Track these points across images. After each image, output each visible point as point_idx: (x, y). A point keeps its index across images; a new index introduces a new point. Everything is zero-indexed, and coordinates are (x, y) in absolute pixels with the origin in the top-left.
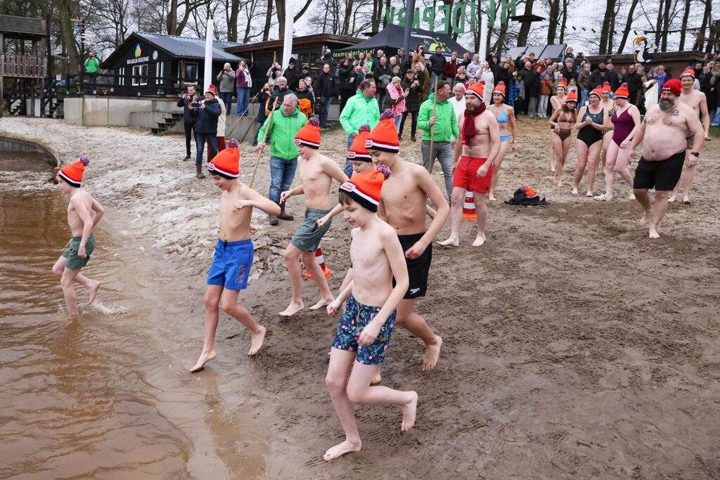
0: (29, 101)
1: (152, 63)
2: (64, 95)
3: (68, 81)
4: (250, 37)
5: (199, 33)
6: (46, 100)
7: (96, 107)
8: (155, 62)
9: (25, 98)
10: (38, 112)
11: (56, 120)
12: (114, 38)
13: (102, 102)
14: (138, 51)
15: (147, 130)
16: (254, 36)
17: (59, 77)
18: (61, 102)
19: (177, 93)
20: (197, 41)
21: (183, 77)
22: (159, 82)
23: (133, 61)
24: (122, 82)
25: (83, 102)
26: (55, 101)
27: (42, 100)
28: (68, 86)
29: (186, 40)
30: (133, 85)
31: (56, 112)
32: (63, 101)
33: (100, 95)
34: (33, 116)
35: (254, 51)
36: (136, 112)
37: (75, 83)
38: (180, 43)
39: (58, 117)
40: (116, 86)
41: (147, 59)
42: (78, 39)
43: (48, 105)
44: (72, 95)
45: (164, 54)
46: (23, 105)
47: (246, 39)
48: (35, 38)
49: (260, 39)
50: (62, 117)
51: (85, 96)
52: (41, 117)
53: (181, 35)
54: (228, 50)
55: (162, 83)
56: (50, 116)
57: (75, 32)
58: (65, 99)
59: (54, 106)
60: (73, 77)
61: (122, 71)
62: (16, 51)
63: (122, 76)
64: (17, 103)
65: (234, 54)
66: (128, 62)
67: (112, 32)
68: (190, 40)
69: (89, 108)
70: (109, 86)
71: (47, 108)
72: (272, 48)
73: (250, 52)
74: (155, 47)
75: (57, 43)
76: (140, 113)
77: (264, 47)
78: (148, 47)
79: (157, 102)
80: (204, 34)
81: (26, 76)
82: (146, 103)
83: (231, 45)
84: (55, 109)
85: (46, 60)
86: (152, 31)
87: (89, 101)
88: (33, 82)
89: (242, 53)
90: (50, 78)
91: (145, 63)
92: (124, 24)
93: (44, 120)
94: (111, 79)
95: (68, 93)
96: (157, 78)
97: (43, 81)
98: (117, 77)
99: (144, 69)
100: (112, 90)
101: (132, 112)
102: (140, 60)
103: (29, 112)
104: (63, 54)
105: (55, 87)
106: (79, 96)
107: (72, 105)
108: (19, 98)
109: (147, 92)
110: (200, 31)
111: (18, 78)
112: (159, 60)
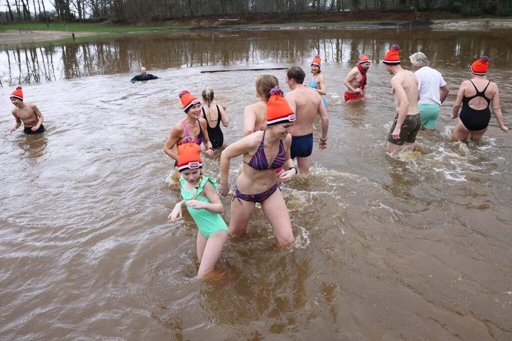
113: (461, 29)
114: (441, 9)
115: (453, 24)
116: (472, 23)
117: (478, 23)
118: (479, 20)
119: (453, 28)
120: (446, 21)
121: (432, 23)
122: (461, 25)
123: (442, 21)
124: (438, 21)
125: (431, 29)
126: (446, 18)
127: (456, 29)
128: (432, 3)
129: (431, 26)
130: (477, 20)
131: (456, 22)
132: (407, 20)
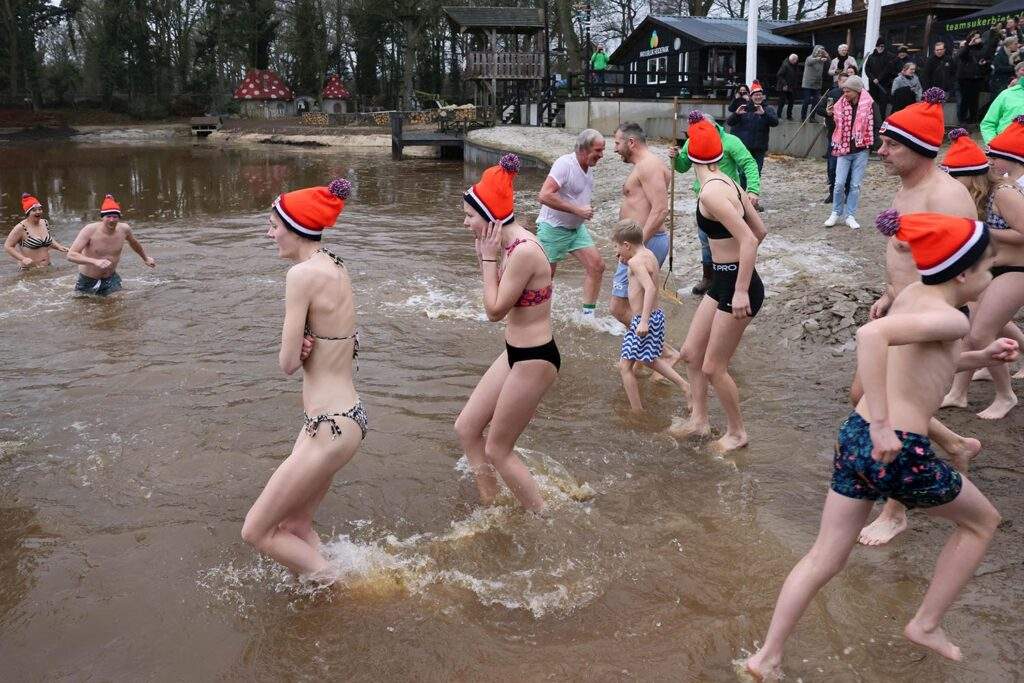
0: (523, 107)
1: (673, 55)
2: (567, 99)
3: (570, 82)
4: (806, 11)
5: (731, 12)
6: (544, 105)
7: (605, 112)
8: (678, 52)
9: (520, 103)
10: (534, 120)
11: (557, 130)
12: (620, 26)
13: (613, 105)
14: (655, 40)
15: (670, 141)
16: (811, 10)
17: (558, 77)
18: (561, 107)
19: (706, 93)
20: (732, 23)
21: (716, 71)
22: (683, 79)
23: (648, 53)
24: (633, 80)
25: (589, 107)
26: (554, 106)
27: (540, 105)
28: (570, 87)
29: (718, 22)
30: (649, 83)
31: (556, 120)
32: (564, 106)
33: (608, 97)
34: (528, 124)
35: (815, 31)
36: (655, 119)
37: (578, 83)
38: (709, 26)
39: (557, 126)
40: (626, 85)
41: (666, 49)
42: (576, 29)
43: (546, 111)
44: (575, 99)
45: (689, 42)
46: (518, 110)
47: (800, 15)
48: (529, 32)
49: (822, 12)
50: (563, 126)
51: (592, 99)
52: (538, 125)
53: (709, 16)
54: (777, 32)
55: (686, 79)
56: (549, 125)
57: (573, 20)
58: (567, 104)
59: (553, 111)
60: (576, 76)
61: (634, 66)
62: (506, 49)
63: (633, 73)
64: (511, 109)
65: (788, 36)
66: (642, 54)
67: (617, 18)
68: (723, 21)
69: (597, 115)
70: (617, 86)
71: (546, 114)
72: (844, 25)
73: (808, 32)
74: (676, 33)
75: (553, 35)
76: (660, 118)
77: (833, 24)
78: (667, 34)
79: (683, 105)
80: (739, 13)
81: (521, 77)
82: (666, 107)
83: (780, 24)
84: (554, 116)
85: (543, 56)
86: (668, 12)
87: (596, 105)
88: (528, 84)
89: (799, 34)
90: (548, 79)
91: (664, 54)
92: (633, 7)
93: (542, 129)
94: (621, 77)
95: (570, 95)
96: (680, 74)
97: (540, 83)
98: (627, 73)
99: (662, 62)
100: (621, 91)
101: (649, 119)
102: (658, 51)
103: (523, 119)
104: (560, 49)
105: (554, 88)
106: (583, 99)
107: (574, 110)
108: (513, 103)
109: (666, 93)
110: (733, 8)
111: (510, 80)
112: (682, 50)
113: (133, 143)
114: (91, 105)
115: (118, 133)
116: (152, 133)
117: (162, 132)
118: (165, 126)
119: (118, 142)
120: (101, 127)
121: (75, 133)
122: (133, 136)
123: (94, 128)
124: (86, 129)
125: (75, 143)
126: (102, 122)
127: (124, 143)
128: (68, 93)
129: (73, 138)
130: (160, 126)
131: (123, 131)
132: (18, 125)
